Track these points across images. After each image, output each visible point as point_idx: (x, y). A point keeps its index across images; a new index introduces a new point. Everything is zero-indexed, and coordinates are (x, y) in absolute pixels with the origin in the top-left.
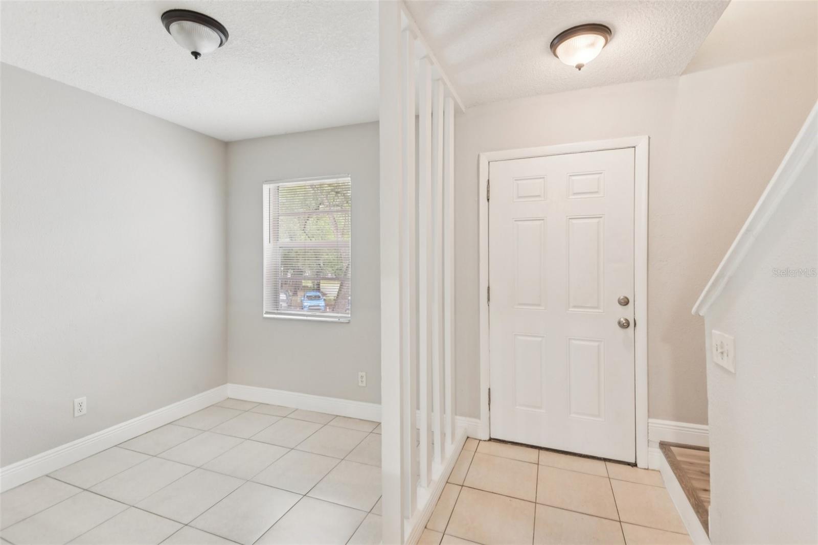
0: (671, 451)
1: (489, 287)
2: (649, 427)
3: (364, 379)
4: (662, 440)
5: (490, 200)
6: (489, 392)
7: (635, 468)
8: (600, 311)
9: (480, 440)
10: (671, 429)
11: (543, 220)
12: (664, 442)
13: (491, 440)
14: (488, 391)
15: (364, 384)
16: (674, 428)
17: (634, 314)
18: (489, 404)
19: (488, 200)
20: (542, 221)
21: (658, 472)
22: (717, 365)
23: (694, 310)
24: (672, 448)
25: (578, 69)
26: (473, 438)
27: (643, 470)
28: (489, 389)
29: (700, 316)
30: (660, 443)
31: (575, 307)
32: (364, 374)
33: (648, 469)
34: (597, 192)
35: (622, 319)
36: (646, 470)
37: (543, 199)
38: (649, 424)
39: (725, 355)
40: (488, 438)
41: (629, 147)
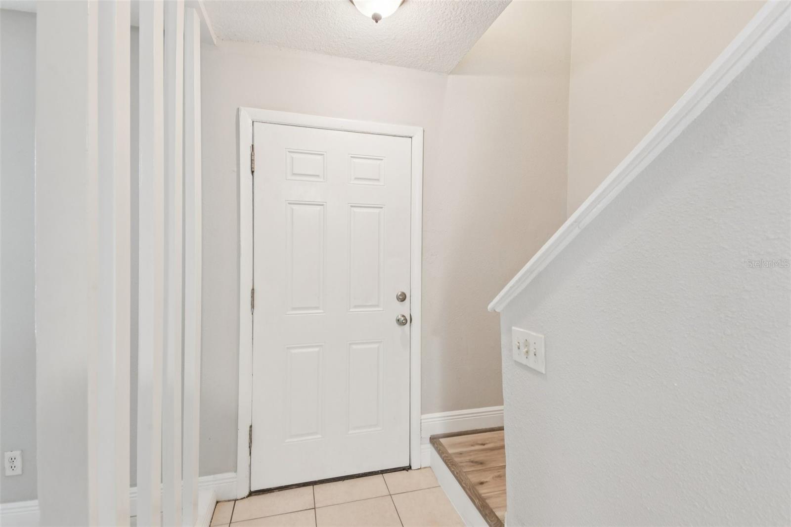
0: (441, 444)
1: (253, 289)
2: (422, 424)
3: (18, 463)
4: (432, 434)
5: (255, 173)
6: (251, 431)
7: (409, 471)
8: (380, 309)
9: (235, 500)
10: (439, 421)
11: (322, 205)
12: (434, 436)
13: (251, 494)
14: (248, 429)
15: (18, 471)
16: (443, 419)
17: (410, 310)
18: (250, 447)
19: (253, 172)
20: (322, 207)
21: (430, 469)
22: (518, 364)
23: (490, 307)
24: (442, 440)
25: (374, 21)
26: (226, 501)
27: (417, 471)
28: (251, 427)
29: (496, 312)
30: (430, 438)
31: (356, 307)
32: (17, 454)
33: (420, 468)
34: (378, 180)
35: (400, 317)
36: (419, 470)
37: (322, 180)
38: (422, 421)
39: (531, 354)
40: (247, 493)
41: (406, 137)
